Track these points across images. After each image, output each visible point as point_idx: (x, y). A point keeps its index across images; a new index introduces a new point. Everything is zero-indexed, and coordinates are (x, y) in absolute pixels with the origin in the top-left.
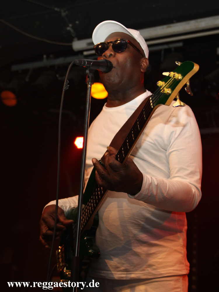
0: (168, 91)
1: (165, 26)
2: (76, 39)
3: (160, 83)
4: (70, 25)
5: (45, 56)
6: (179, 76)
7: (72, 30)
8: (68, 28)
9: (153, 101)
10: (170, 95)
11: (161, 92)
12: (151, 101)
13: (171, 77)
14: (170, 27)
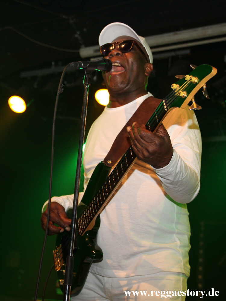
0: (183, 94)
1: (171, 34)
2: (83, 46)
3: (175, 86)
4: (78, 33)
5: (53, 63)
6: (195, 79)
7: (79, 38)
8: (76, 36)
9: (166, 104)
10: (186, 98)
11: (176, 95)
12: (164, 104)
13: (187, 80)
14: (177, 34)
